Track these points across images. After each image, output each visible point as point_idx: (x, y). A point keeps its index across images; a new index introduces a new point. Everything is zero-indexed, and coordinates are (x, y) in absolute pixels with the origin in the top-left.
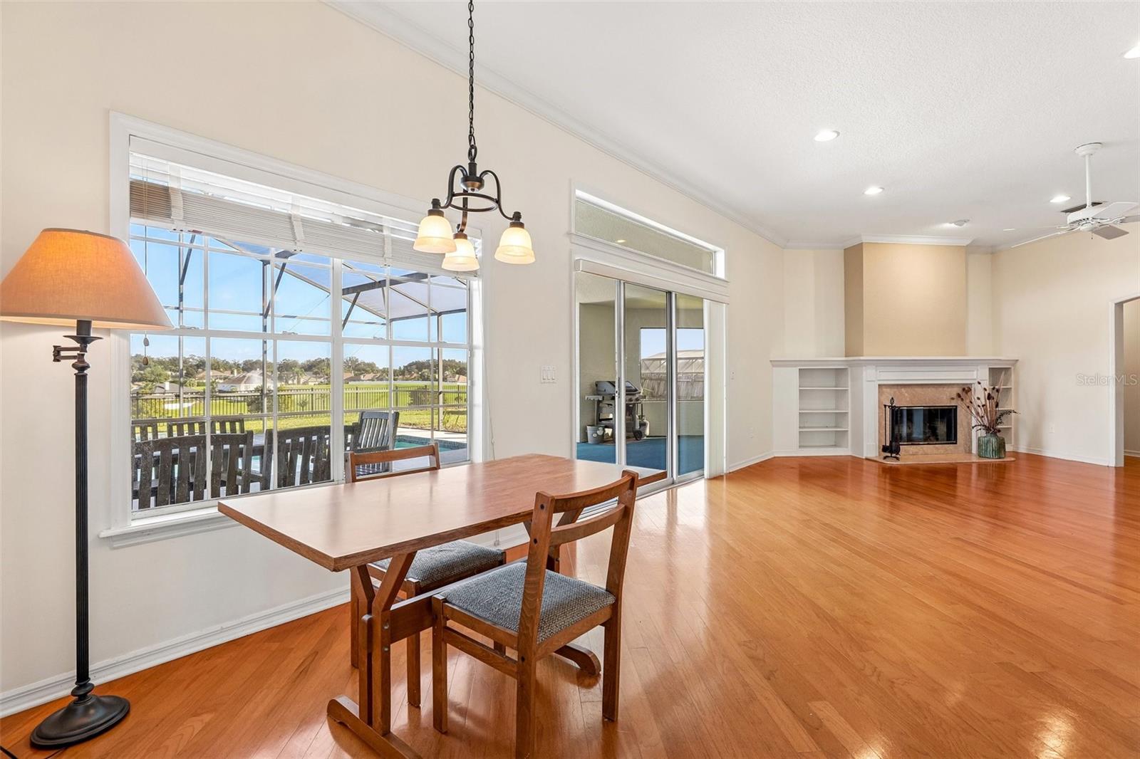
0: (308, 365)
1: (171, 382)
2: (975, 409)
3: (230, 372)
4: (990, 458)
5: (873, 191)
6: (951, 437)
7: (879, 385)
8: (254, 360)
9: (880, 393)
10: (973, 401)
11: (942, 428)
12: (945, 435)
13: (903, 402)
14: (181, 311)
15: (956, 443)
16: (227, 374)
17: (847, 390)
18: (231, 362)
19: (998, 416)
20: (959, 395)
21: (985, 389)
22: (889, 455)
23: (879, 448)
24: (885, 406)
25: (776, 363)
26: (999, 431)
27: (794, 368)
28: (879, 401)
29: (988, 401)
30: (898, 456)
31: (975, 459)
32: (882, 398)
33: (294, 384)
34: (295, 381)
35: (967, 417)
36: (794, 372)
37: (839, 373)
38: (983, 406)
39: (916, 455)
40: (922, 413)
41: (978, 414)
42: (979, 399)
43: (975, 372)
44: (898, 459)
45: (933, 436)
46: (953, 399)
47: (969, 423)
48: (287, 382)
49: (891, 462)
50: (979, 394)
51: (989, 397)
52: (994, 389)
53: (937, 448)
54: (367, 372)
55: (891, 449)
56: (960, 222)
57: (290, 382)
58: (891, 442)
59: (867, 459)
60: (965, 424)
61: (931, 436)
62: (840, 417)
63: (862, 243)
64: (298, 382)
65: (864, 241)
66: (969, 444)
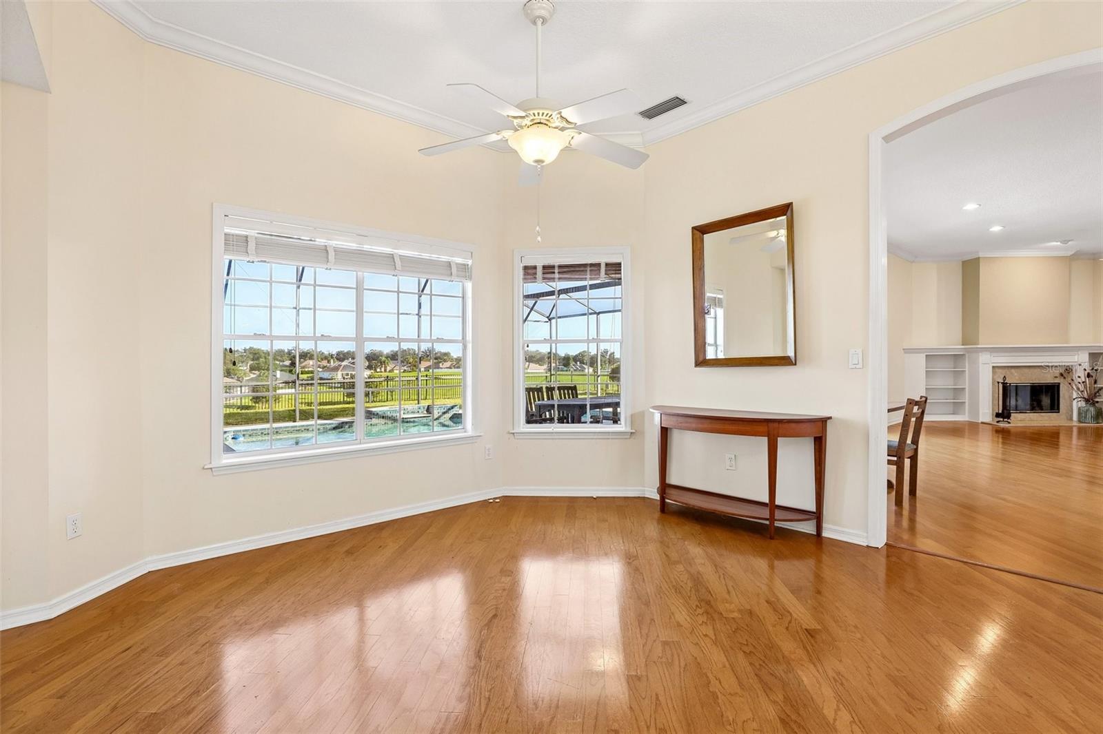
0: (392, 355)
1: (281, 371)
2: (1076, 385)
3: (326, 361)
4: (1089, 423)
5: (996, 229)
6: (1055, 407)
7: (993, 367)
8: (346, 351)
9: (994, 373)
10: (1074, 378)
11: (1046, 401)
12: (1049, 406)
13: (1013, 379)
14: (420, 317)
15: (1059, 412)
16: (325, 363)
17: (965, 371)
18: (326, 353)
19: (1096, 390)
20: (1062, 375)
21: (1085, 370)
22: (1002, 420)
23: (993, 415)
24: (998, 383)
25: (908, 351)
26: (1097, 402)
27: (922, 354)
28: (993, 379)
29: (1087, 379)
30: (1009, 420)
31: (1075, 424)
32: (995, 377)
33: (381, 372)
34: (383, 370)
35: (1068, 392)
36: (922, 358)
37: (957, 358)
38: (1083, 382)
39: (1023, 420)
40: (1029, 387)
41: (1078, 389)
42: (1079, 377)
43: (1076, 357)
44: (1009, 423)
45: (1038, 407)
46: (1056, 377)
47: (1070, 397)
48: (375, 370)
49: (1002, 425)
50: (1080, 374)
51: (1089, 376)
52: (1093, 369)
53: (1042, 416)
54: (445, 361)
55: (1004, 414)
56: (1065, 242)
57: (378, 370)
58: (1003, 411)
59: (982, 423)
60: (1067, 397)
61: (1036, 406)
62: (958, 391)
63: (979, 258)
64: (385, 371)
65: (980, 256)
66: (1070, 413)
